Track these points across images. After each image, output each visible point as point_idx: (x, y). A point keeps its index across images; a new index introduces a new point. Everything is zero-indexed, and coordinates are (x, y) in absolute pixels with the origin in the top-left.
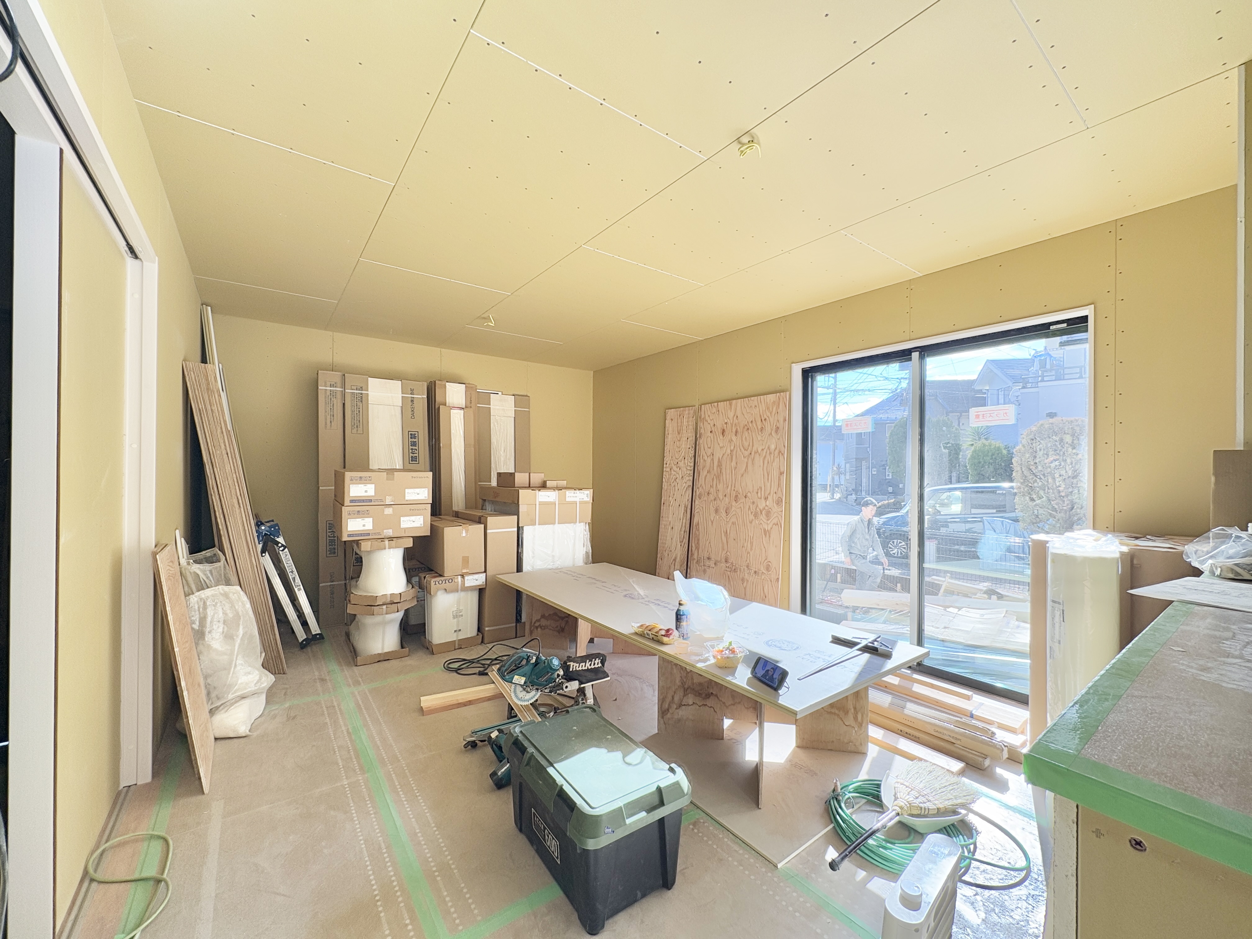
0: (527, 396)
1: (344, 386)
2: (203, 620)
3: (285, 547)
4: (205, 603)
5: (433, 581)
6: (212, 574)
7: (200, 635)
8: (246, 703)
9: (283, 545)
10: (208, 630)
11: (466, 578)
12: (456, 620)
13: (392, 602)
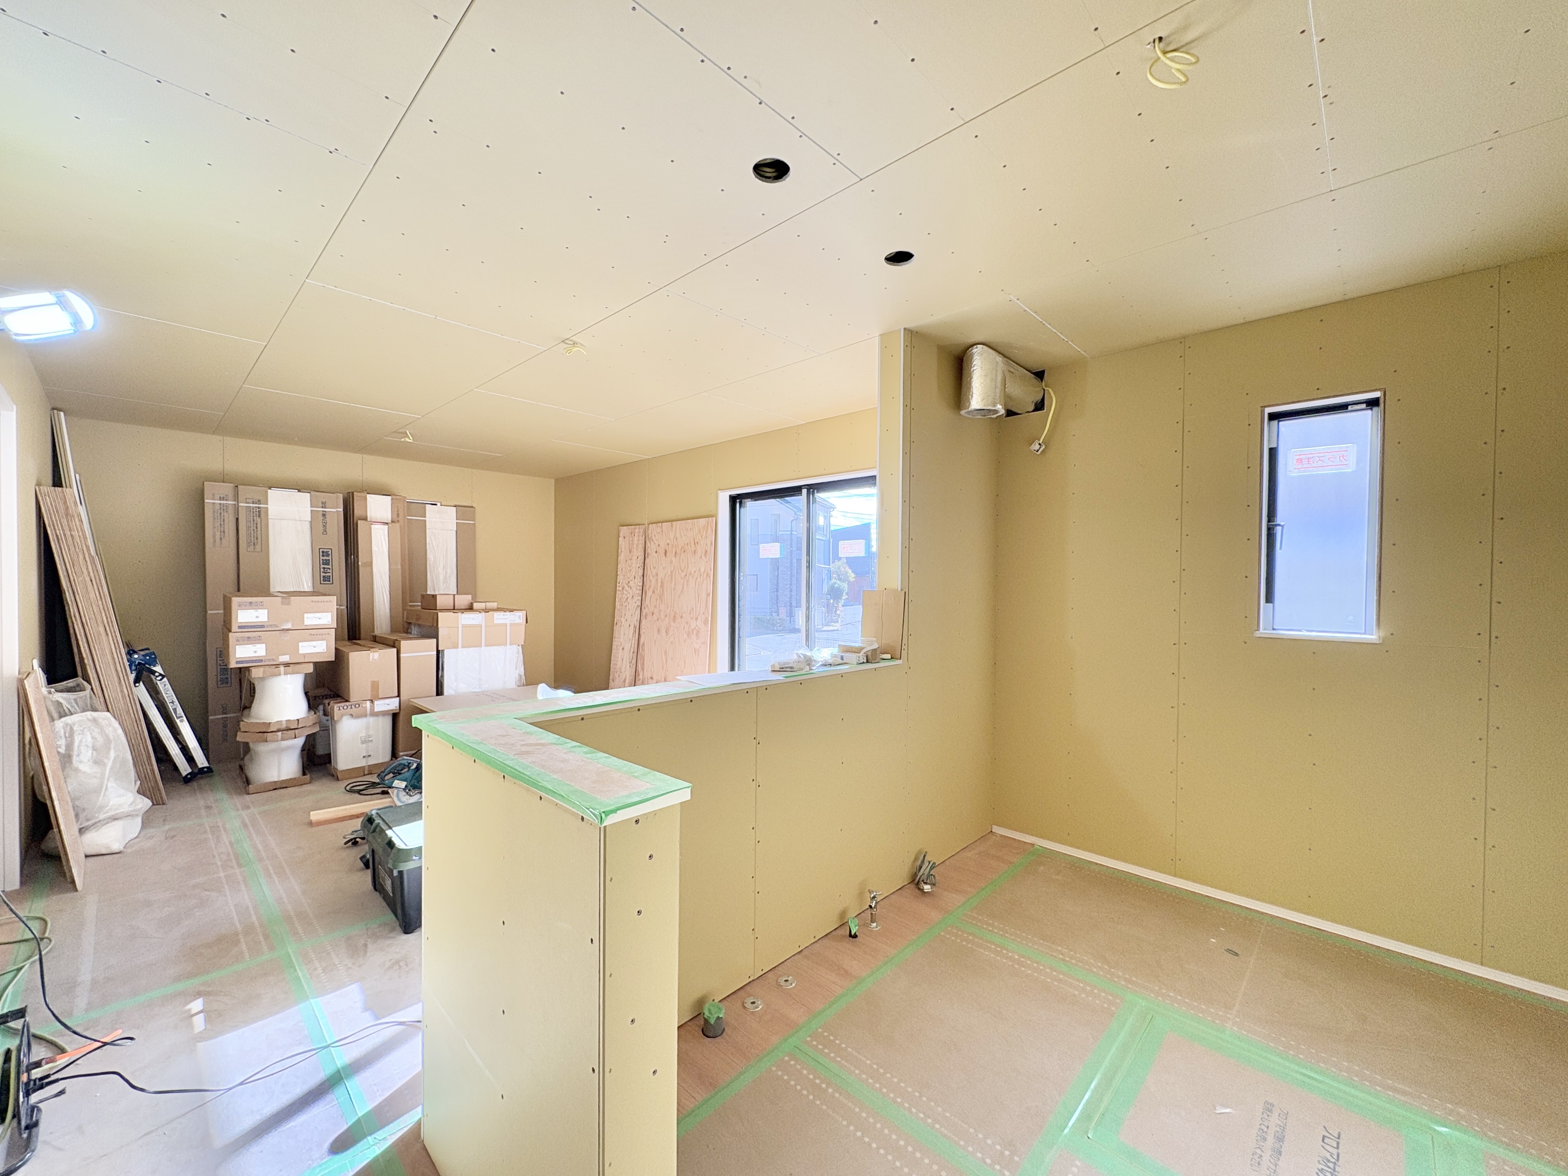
0: (472, 507)
1: (236, 497)
2: (69, 746)
3: (163, 677)
4: (71, 729)
5: (336, 707)
6: (77, 704)
7: (66, 759)
8: (118, 824)
9: (161, 675)
10: (75, 753)
11: (376, 703)
12: (364, 745)
13: (289, 729)
